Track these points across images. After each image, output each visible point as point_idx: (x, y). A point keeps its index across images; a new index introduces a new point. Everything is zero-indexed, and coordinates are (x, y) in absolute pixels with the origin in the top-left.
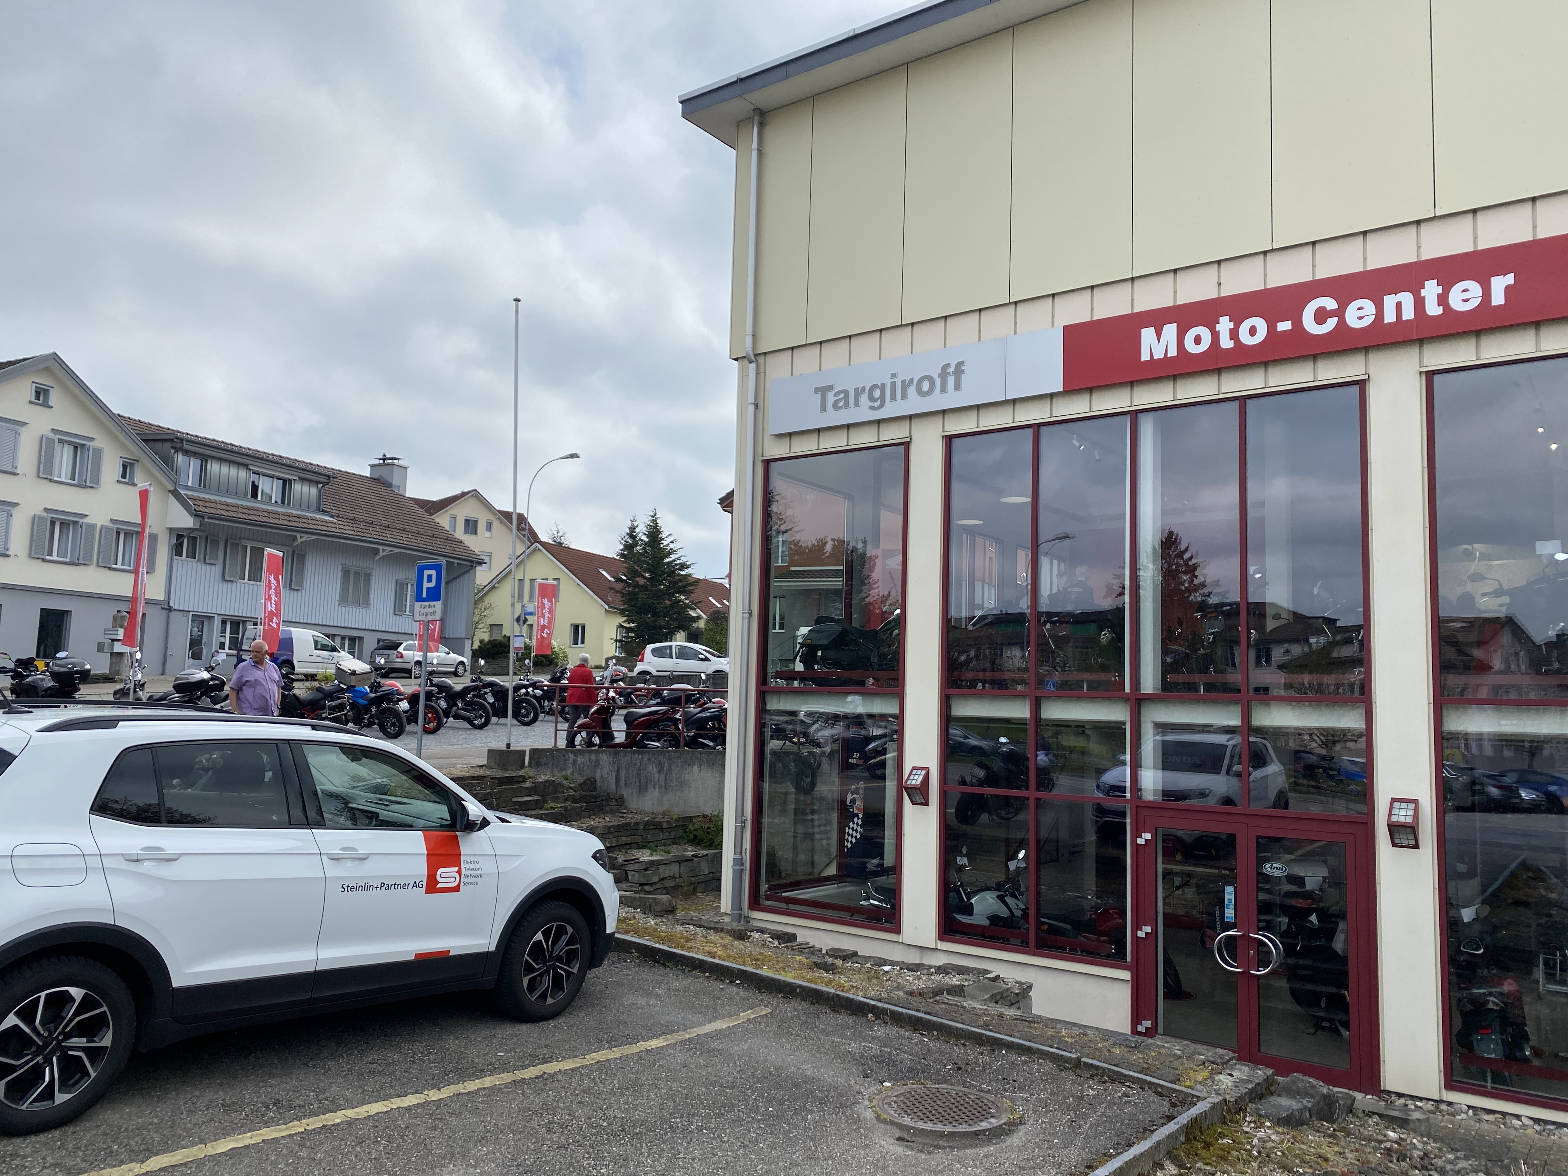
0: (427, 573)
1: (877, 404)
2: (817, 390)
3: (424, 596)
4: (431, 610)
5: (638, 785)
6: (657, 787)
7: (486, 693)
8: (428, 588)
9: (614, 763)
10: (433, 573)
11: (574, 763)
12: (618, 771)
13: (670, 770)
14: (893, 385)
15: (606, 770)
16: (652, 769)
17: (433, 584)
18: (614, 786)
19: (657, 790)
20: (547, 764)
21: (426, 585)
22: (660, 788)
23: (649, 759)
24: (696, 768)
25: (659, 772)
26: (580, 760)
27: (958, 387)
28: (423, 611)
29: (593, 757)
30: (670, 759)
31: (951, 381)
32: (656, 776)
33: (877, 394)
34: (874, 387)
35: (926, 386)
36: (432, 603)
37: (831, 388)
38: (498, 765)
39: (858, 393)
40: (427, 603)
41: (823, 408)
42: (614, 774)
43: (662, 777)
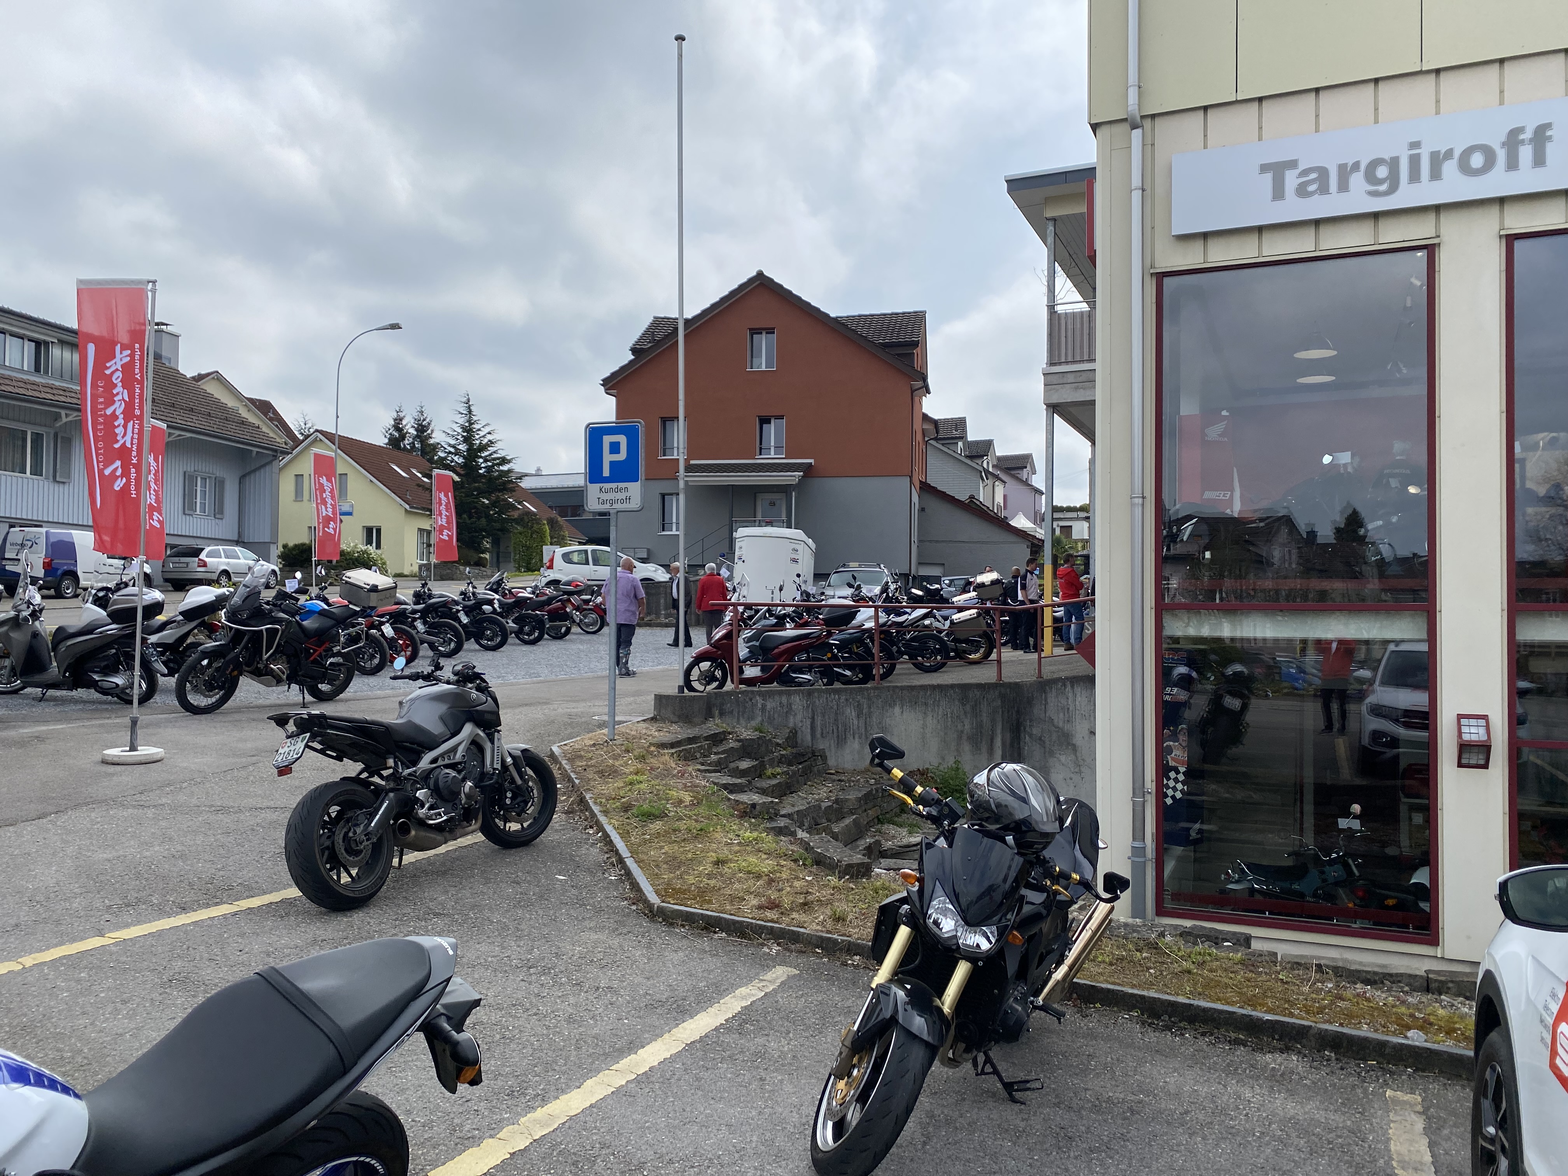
0: (607, 440)
1: (1383, 187)
2: (1264, 168)
3: (606, 473)
4: (621, 496)
5: (835, 734)
6: (857, 736)
7: (458, 611)
8: (612, 463)
9: (808, 707)
10: (622, 439)
11: (764, 708)
12: (813, 718)
13: (870, 714)
14: (1415, 161)
15: (799, 717)
16: (850, 713)
17: (622, 456)
18: (809, 737)
19: (857, 739)
20: (732, 712)
21: (608, 458)
22: (860, 738)
23: (847, 700)
24: (897, 710)
25: (858, 717)
26: (770, 705)
27: (1539, 160)
28: (605, 496)
29: (784, 699)
30: (869, 699)
31: (1526, 153)
32: (856, 722)
33: (1382, 172)
34: (1375, 164)
35: (1477, 160)
36: (622, 485)
37: (1293, 164)
38: (679, 717)
39: (1345, 172)
40: (614, 485)
41: (1278, 193)
42: (809, 722)
43: (862, 722)
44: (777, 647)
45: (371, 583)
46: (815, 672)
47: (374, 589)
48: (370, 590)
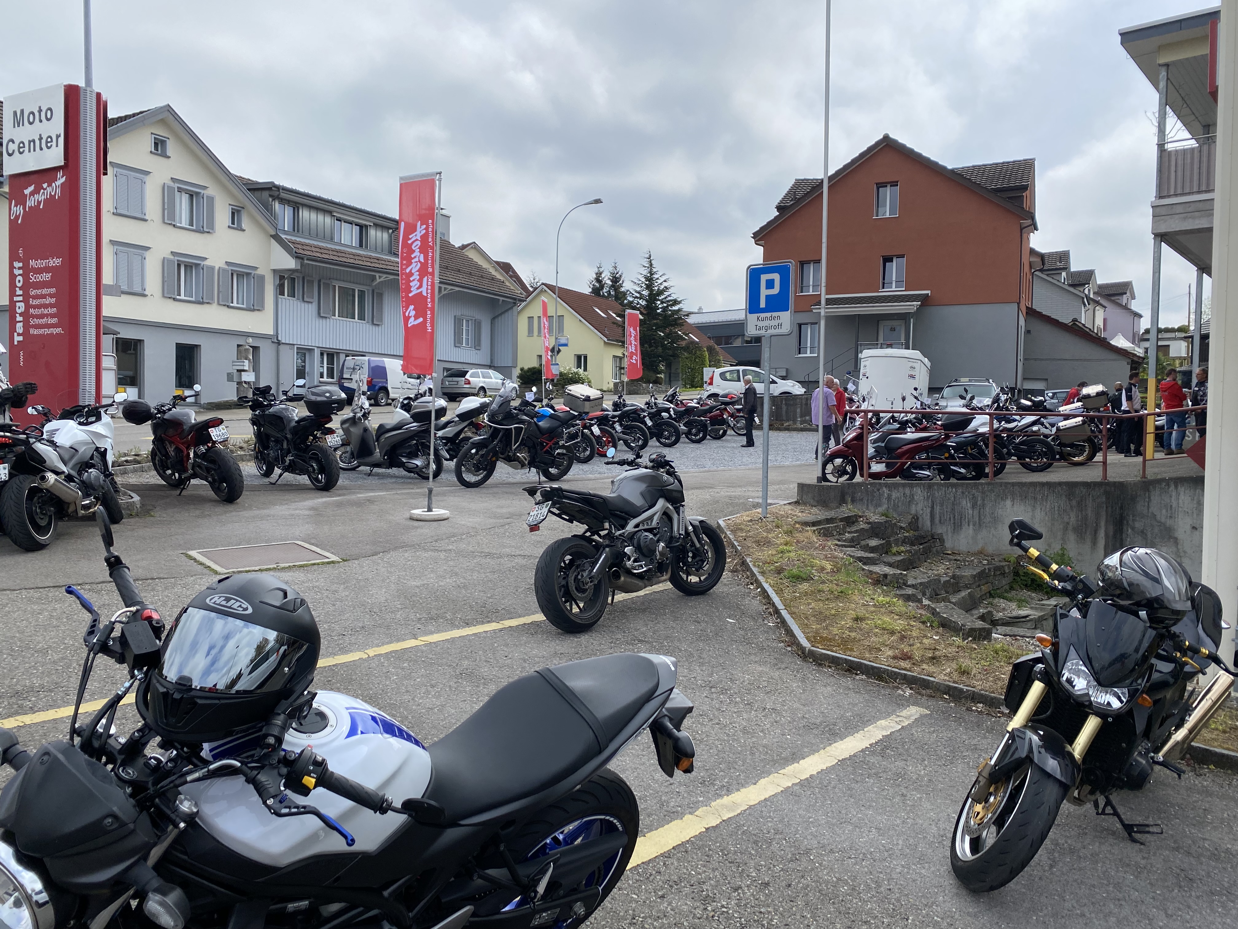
0: (764, 278)
3: (763, 305)
4: (774, 323)
5: (952, 521)
6: (971, 524)
8: (767, 297)
9: (928, 497)
10: (776, 277)
11: (889, 498)
12: (933, 507)
13: (984, 505)
15: (920, 506)
16: (966, 504)
17: (776, 290)
18: (929, 523)
19: (971, 526)
20: (862, 500)
21: (764, 292)
22: (974, 525)
23: (963, 493)
24: (1008, 503)
25: (973, 507)
26: (895, 494)
28: (761, 324)
29: (907, 491)
30: (983, 493)
32: (970, 512)
36: (775, 314)
38: (818, 502)
40: (768, 315)
42: (929, 510)
43: (976, 512)
44: (900, 448)
45: (585, 395)
46: (934, 469)
47: (588, 399)
48: (585, 400)
